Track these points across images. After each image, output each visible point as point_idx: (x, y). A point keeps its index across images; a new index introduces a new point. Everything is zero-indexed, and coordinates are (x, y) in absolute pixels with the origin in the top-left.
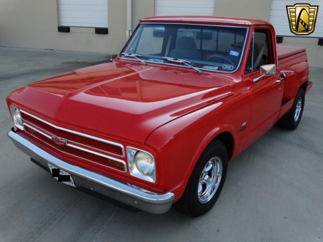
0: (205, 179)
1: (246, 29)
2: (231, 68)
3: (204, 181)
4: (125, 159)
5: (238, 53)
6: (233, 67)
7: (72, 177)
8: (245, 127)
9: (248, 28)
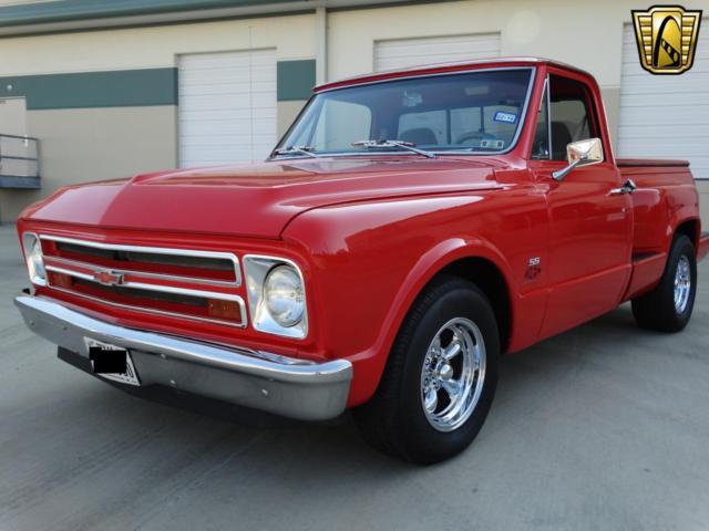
0: (443, 372)
1: (531, 70)
2: (500, 144)
3: (440, 378)
4: (242, 291)
5: (514, 117)
6: (503, 142)
7: (131, 357)
8: (537, 269)
9: (534, 69)
